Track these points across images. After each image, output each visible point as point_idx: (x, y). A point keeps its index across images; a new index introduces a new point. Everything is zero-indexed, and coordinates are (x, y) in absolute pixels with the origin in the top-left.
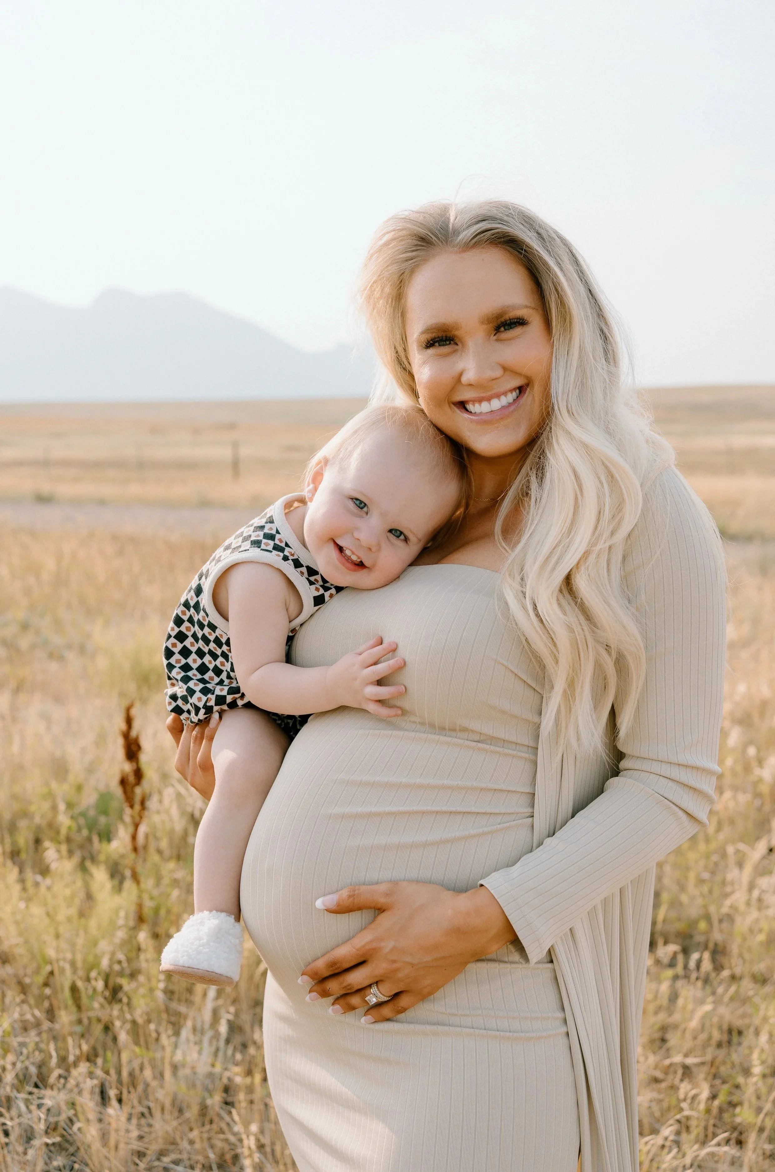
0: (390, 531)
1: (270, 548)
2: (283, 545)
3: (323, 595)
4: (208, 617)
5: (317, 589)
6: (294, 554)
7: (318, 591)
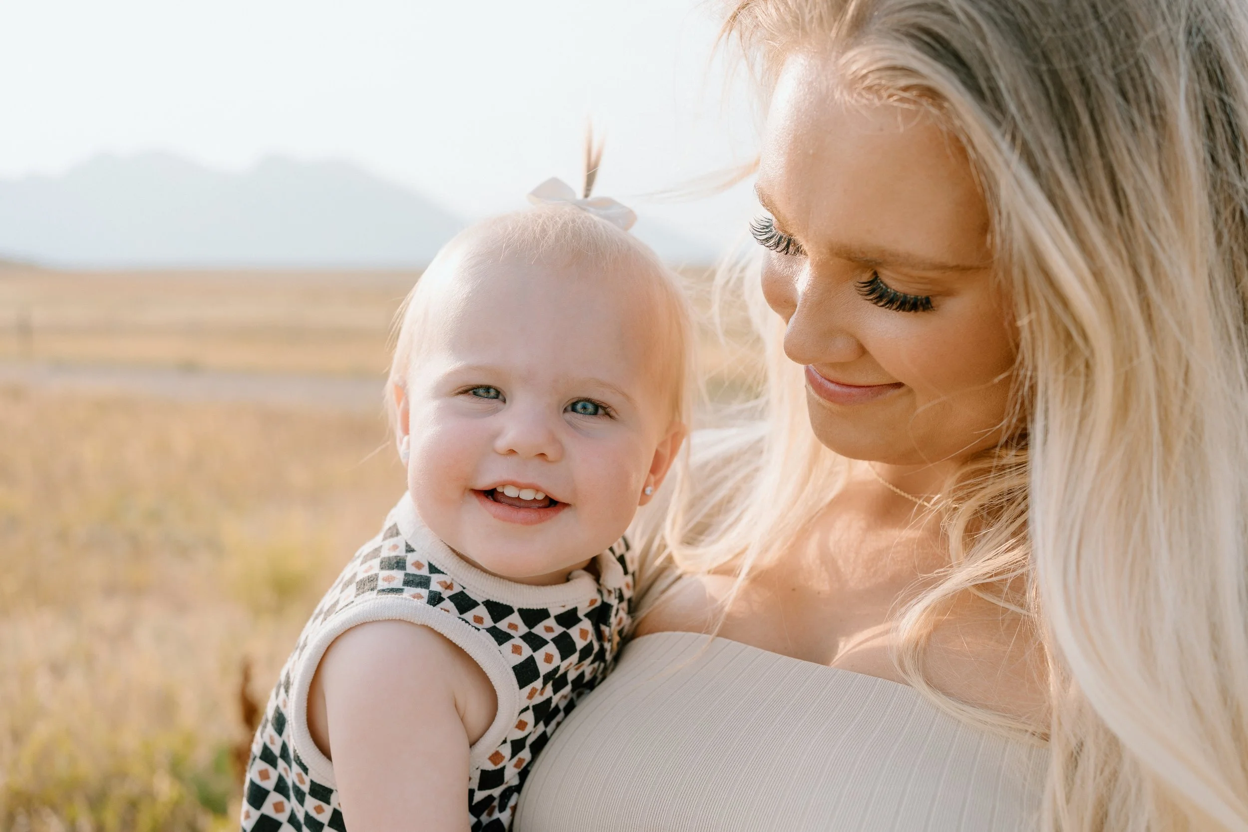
0: (573, 407)
1: (398, 583)
2: (425, 572)
3: (531, 660)
4: (307, 774)
5: (517, 650)
6: (452, 584)
7: (520, 654)
